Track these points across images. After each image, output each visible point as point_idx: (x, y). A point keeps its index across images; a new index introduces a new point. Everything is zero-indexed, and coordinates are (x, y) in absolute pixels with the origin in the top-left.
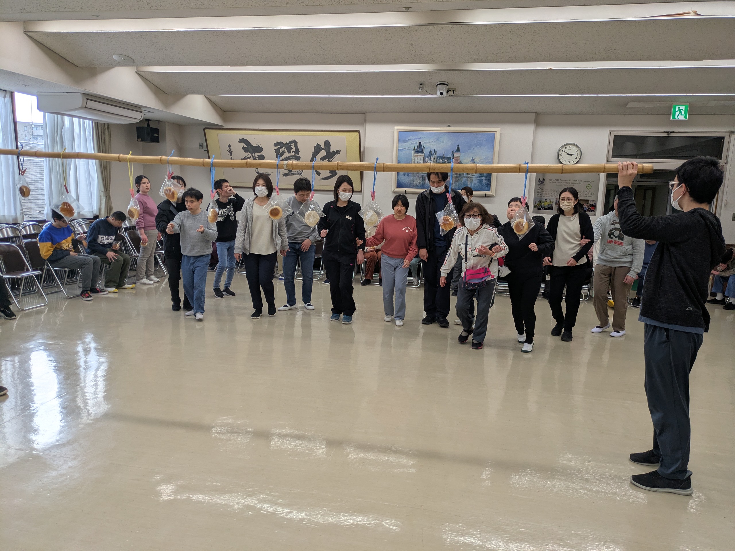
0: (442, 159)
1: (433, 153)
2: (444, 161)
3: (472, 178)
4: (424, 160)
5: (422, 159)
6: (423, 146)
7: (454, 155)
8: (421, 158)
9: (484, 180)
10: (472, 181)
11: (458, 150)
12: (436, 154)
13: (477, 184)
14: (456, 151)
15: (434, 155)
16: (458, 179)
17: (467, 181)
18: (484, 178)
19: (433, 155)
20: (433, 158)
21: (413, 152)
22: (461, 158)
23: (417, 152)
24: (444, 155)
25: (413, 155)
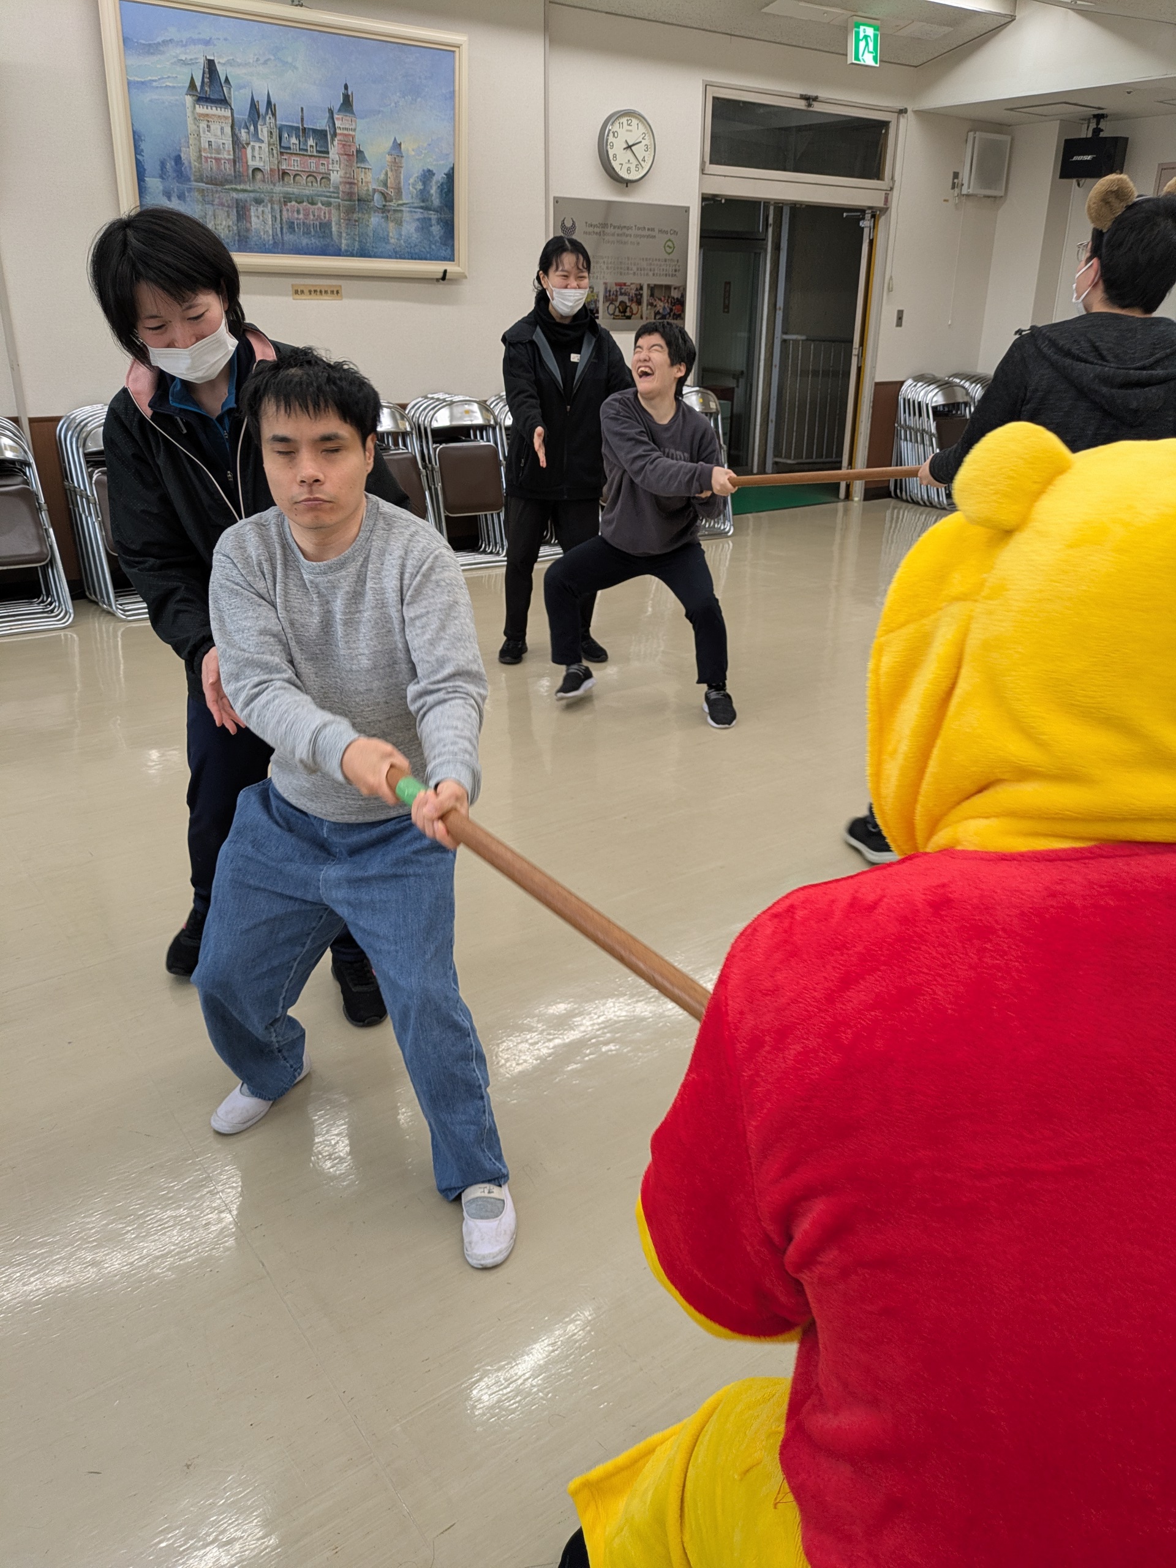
0: (298, 137)
1: (262, 109)
2: (306, 141)
3: (400, 215)
4: (234, 135)
5: (228, 130)
6: (223, 79)
7: (338, 124)
8: (222, 129)
9: (434, 222)
10: (399, 223)
11: (347, 103)
12: (274, 115)
13: (415, 236)
14: (340, 110)
15: (269, 119)
16: (355, 216)
17: (384, 224)
18: (434, 216)
19: (264, 118)
20: (265, 130)
21: (189, 100)
22: (359, 137)
23: (202, 99)
24: (302, 119)
25: (189, 114)
